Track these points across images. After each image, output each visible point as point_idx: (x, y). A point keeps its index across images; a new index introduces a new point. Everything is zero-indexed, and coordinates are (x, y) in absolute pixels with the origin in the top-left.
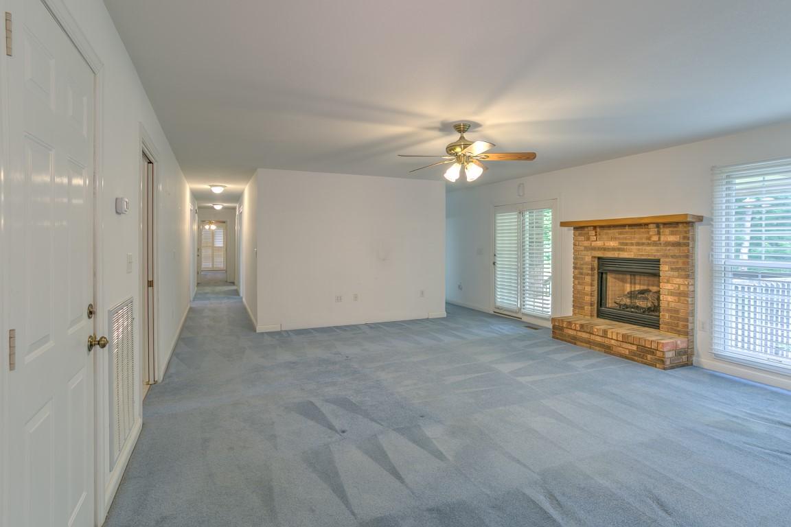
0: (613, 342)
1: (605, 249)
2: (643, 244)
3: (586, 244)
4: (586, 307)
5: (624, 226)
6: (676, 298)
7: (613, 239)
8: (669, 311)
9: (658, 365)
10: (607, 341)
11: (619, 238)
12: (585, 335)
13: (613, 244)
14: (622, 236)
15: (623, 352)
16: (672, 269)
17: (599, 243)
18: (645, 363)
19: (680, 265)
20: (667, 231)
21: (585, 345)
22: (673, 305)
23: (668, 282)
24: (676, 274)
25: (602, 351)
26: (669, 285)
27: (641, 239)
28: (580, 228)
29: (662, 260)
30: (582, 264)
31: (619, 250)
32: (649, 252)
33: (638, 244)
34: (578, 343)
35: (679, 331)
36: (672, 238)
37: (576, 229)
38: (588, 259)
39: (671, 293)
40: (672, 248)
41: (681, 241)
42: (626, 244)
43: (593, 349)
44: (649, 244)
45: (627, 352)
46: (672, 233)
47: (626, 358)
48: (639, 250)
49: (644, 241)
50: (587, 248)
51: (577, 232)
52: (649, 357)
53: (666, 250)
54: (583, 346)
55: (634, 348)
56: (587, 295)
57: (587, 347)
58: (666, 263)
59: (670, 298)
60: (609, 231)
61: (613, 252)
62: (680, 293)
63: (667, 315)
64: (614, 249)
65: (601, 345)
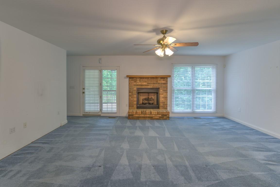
0: (153, 115)
1: (142, 85)
2: (155, 84)
3: (135, 83)
4: (134, 106)
5: (149, 78)
6: (164, 99)
7: (145, 82)
8: (162, 103)
9: (167, 119)
10: (151, 116)
11: (147, 82)
12: (142, 115)
13: (145, 83)
14: (148, 81)
15: (157, 118)
16: (163, 91)
17: (140, 83)
18: (164, 119)
19: (165, 90)
20: (162, 80)
21: (143, 119)
22: (163, 101)
23: (162, 94)
24: (164, 92)
25: (149, 119)
26: (162, 95)
27: (154, 82)
28: (131, 78)
29: (160, 88)
30: (133, 91)
31: (147, 85)
32: (156, 86)
33: (153, 84)
34: (140, 119)
35: (165, 108)
36: (163, 82)
37: (130, 78)
38: (135, 89)
39: (163, 98)
40: (163, 85)
41: (166, 83)
42: (150, 84)
43: (146, 119)
44: (157, 84)
45: (158, 117)
46: (163, 80)
47: (158, 119)
48: (154, 85)
49: (155, 83)
50: (135, 85)
51: (131, 79)
52: (165, 117)
53: (161, 85)
54: (142, 119)
55: (160, 115)
56: (135, 101)
57: (144, 119)
58: (161, 89)
59: (163, 99)
60: (143, 79)
61: (145, 86)
62: (165, 97)
63: (162, 104)
64: (145, 85)
65: (149, 117)
